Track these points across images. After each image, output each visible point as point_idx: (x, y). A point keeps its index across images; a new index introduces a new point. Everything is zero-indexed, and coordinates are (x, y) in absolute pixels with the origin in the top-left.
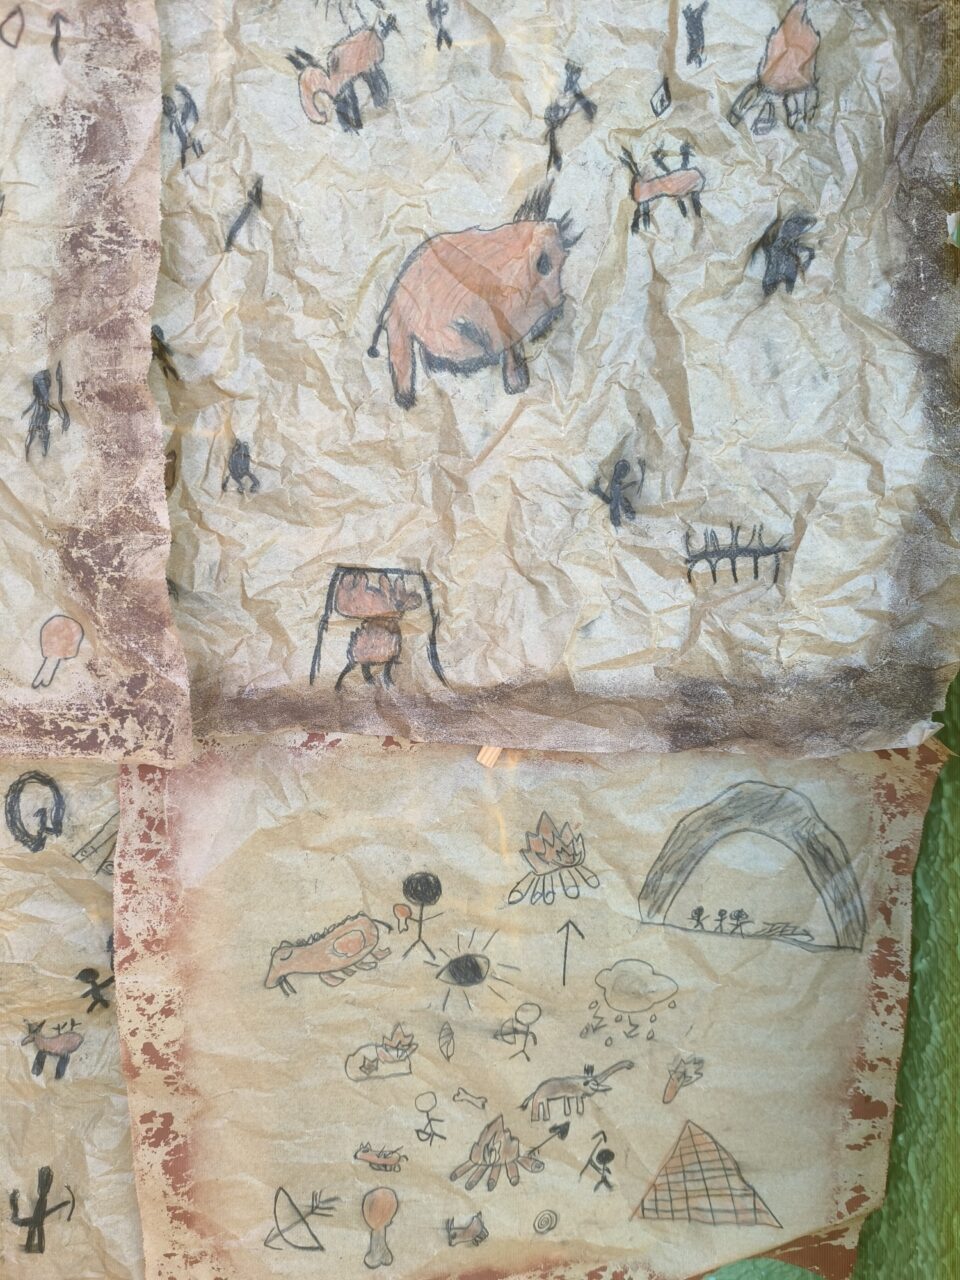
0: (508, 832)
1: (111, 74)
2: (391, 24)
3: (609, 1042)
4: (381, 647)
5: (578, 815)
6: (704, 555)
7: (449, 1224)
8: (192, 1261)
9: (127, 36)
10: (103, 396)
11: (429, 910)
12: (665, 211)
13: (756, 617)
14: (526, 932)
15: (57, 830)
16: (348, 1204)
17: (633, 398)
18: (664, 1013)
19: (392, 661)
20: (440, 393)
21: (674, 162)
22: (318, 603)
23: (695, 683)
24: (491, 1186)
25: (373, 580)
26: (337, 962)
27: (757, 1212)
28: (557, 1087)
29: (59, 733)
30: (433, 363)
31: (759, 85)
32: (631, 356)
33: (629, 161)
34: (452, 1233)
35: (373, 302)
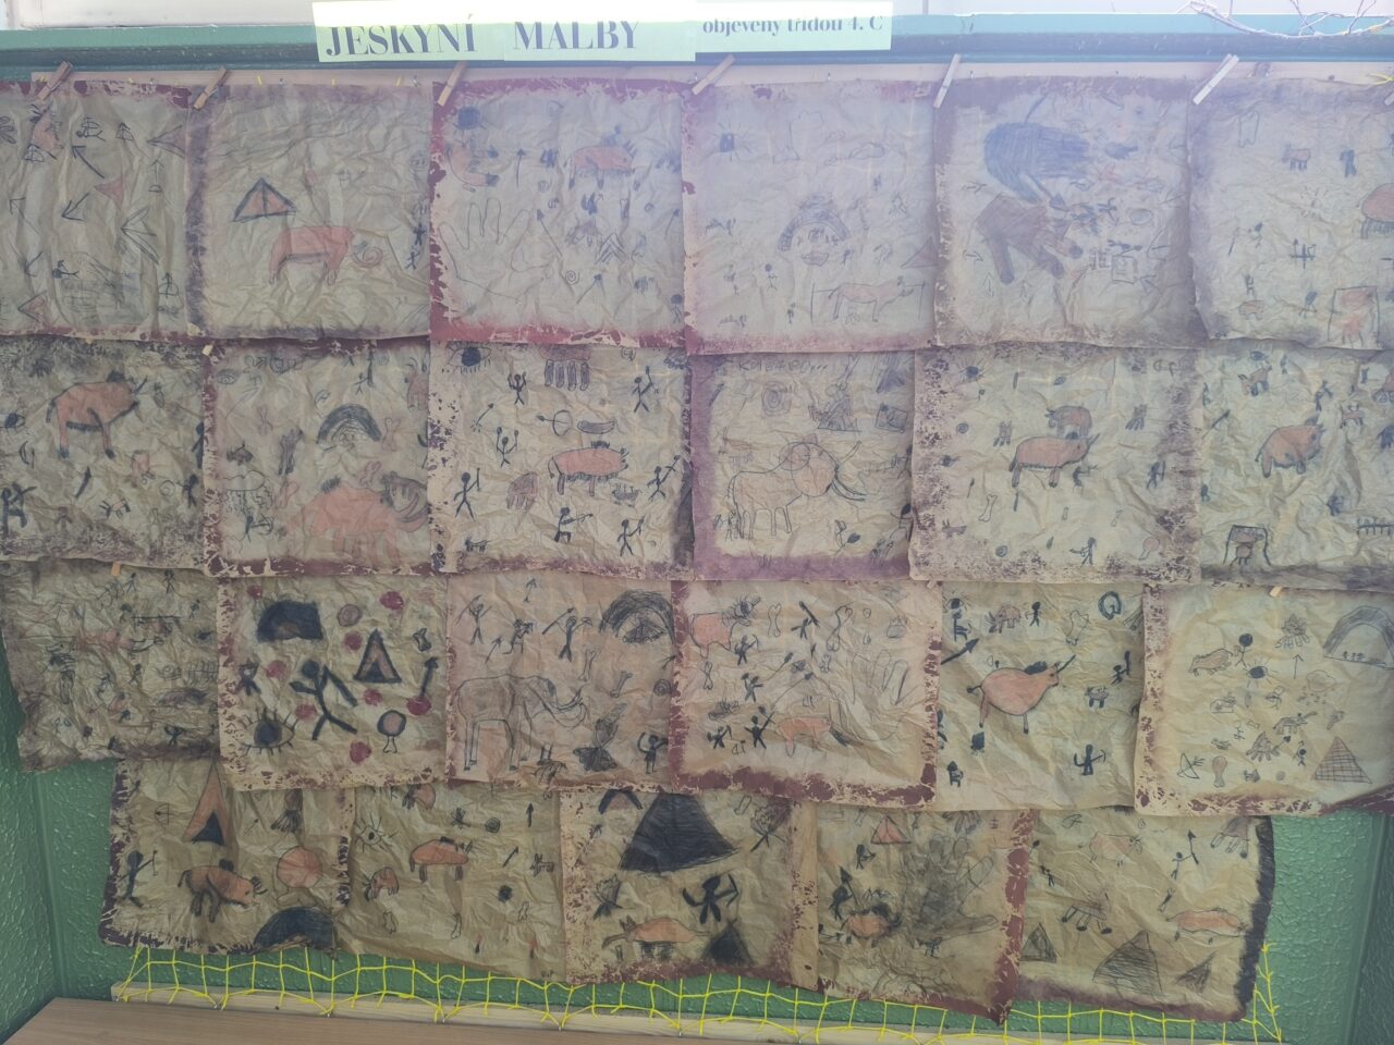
0: (1278, 621)
1: (1187, 380)
2: (1270, 369)
3: (1308, 704)
4: (1245, 552)
5: (1304, 615)
6: (1364, 526)
7: (1245, 773)
8: (1149, 780)
9: (1194, 370)
10: (1181, 472)
11: (1248, 648)
12: (1351, 423)
13: (1382, 546)
14: (1281, 658)
15: (1119, 613)
16: (1208, 762)
17: (1339, 477)
18: (1331, 693)
19: (1248, 557)
20: (1278, 474)
21: (1354, 409)
22: (1225, 537)
23: (1358, 567)
24: (1260, 759)
25: (1246, 530)
26: (1213, 665)
27: (1360, 778)
28: (1288, 721)
29: (1148, 574)
30: (1277, 465)
31: (1382, 390)
32: (1338, 465)
33: (1341, 409)
34: (1246, 776)
35: (1258, 446)
